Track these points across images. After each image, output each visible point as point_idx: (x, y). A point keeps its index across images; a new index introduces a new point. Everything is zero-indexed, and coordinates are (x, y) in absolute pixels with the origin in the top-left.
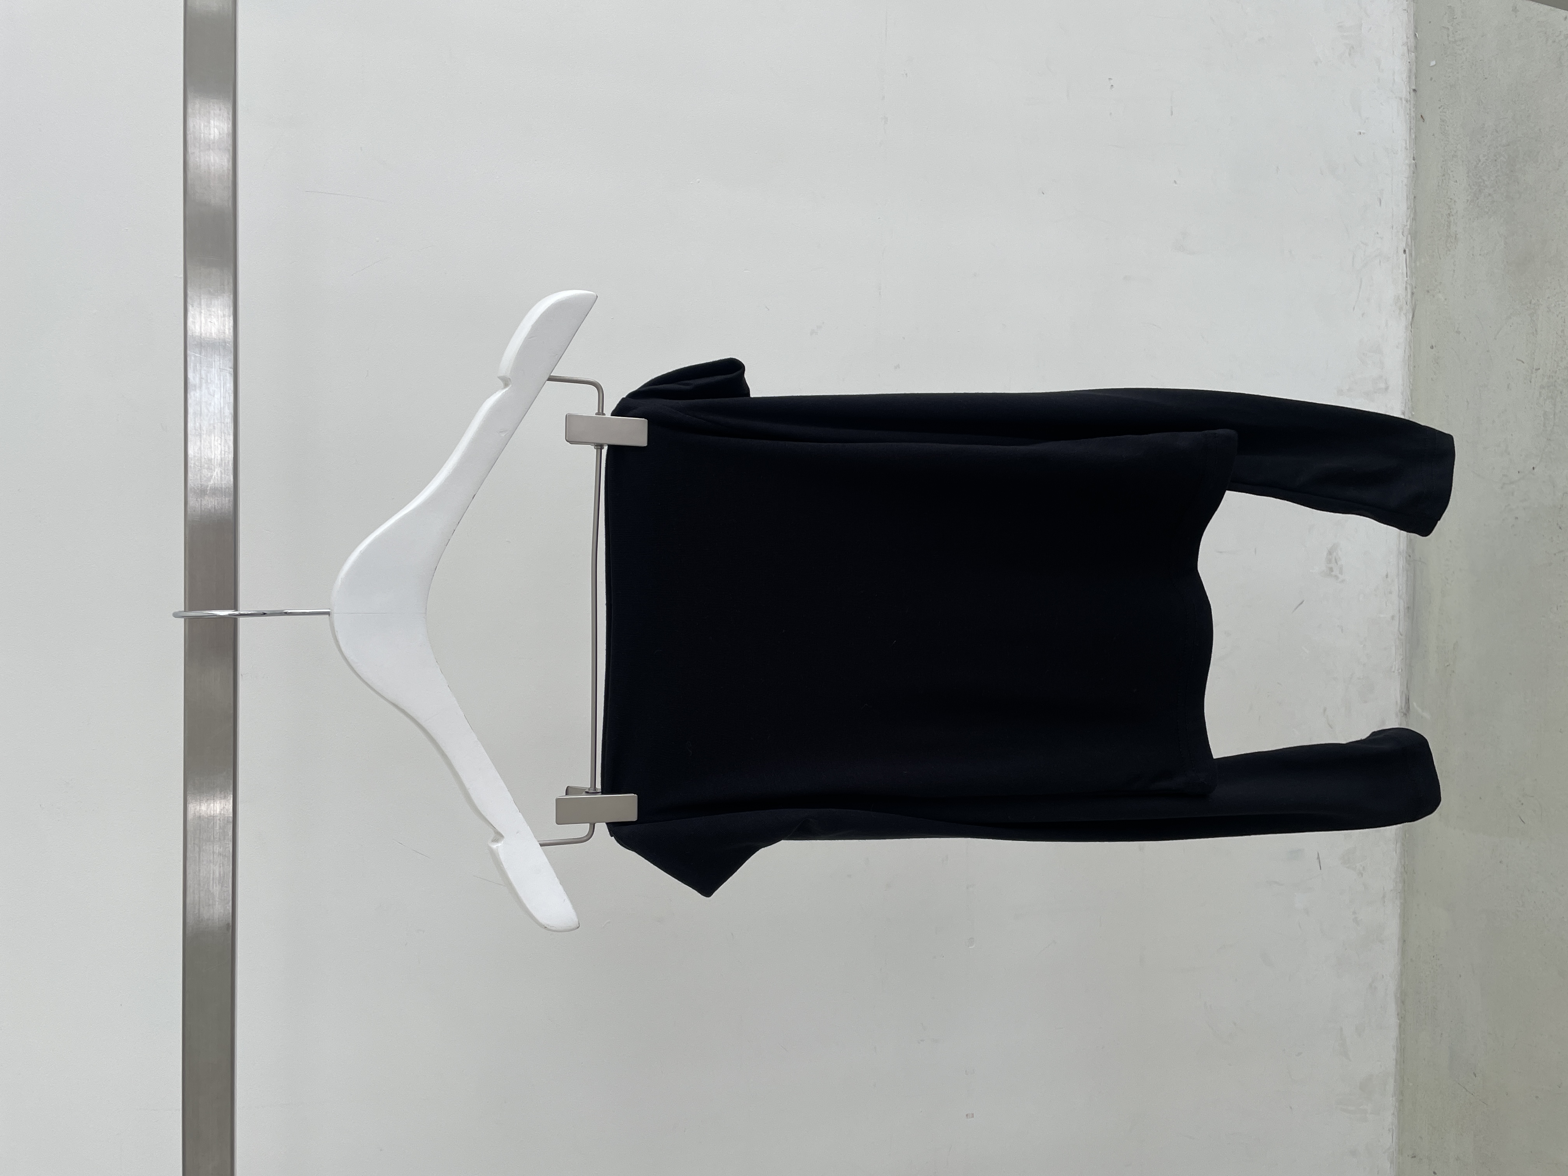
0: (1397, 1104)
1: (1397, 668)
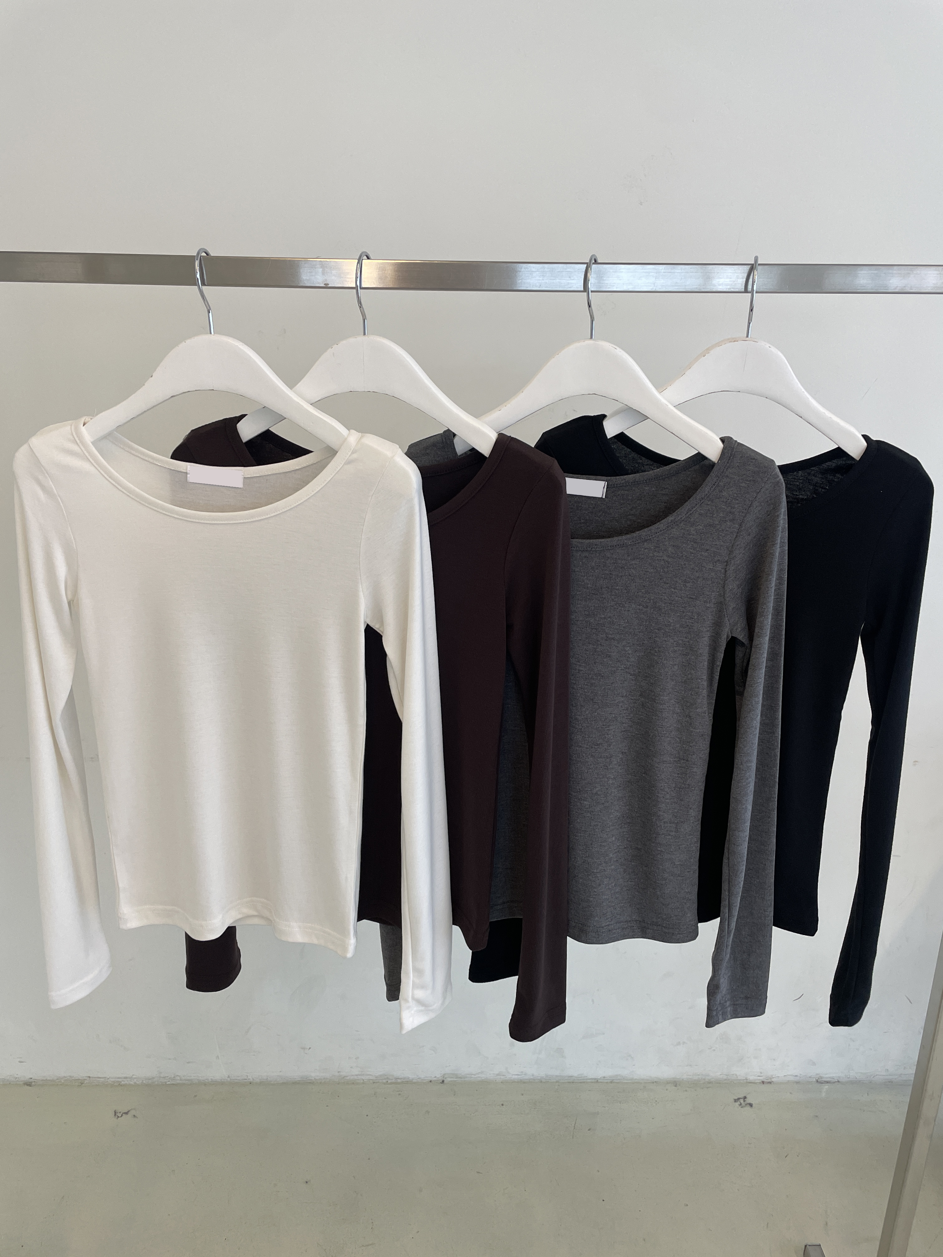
1: (851, 1074)
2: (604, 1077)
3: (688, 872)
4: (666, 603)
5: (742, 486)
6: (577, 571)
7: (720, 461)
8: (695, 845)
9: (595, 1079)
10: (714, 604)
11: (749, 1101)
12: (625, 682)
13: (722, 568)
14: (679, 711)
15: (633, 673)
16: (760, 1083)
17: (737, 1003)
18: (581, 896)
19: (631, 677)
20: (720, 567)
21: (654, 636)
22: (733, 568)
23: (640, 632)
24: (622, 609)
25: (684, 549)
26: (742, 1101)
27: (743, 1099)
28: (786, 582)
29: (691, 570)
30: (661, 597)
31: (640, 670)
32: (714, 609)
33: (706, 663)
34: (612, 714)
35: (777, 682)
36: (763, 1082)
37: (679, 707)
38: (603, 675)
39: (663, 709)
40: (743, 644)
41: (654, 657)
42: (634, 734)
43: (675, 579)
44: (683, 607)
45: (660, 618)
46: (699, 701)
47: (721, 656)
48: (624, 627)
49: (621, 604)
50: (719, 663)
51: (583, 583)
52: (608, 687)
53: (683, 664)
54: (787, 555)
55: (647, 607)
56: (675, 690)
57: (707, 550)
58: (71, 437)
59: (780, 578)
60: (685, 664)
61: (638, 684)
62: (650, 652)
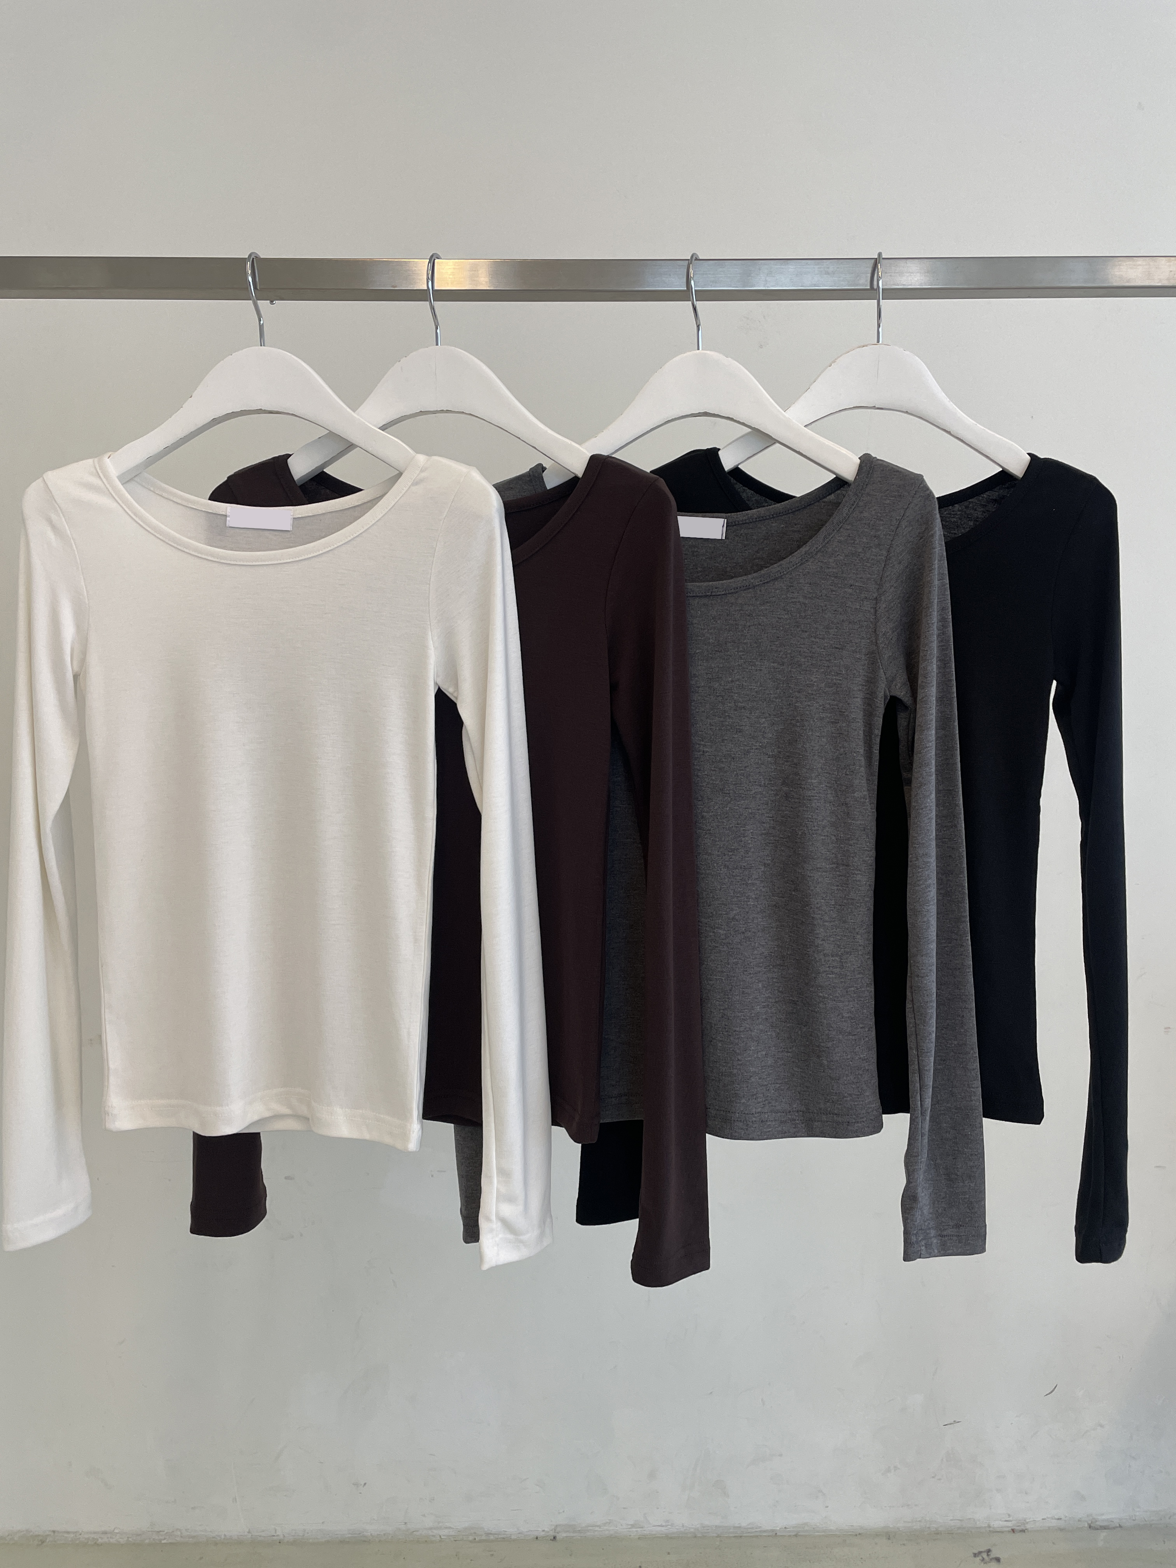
0: (692, 1530)
1: (1137, 1514)
2: (785, 1528)
3: (861, 1028)
4: (806, 657)
5: (885, 504)
6: (695, 624)
7: (857, 477)
8: (868, 989)
9: (773, 1531)
10: (866, 655)
11: (993, 1554)
12: (763, 766)
13: (871, 608)
14: (832, 798)
15: (771, 753)
16: (1009, 1531)
17: (945, 1233)
18: (721, 1068)
19: (769, 759)
20: (868, 606)
21: (794, 702)
22: (884, 606)
23: (776, 698)
24: (753, 668)
25: (823, 586)
26: (985, 1555)
27: (986, 1554)
28: (951, 624)
29: (834, 612)
30: (800, 649)
31: (780, 750)
32: (866, 662)
33: (861, 732)
34: (748, 808)
35: (953, 756)
36: (1013, 1531)
37: (832, 794)
38: (733, 755)
39: (812, 796)
40: (906, 708)
41: (796, 729)
42: (777, 839)
43: (815, 625)
44: (827, 661)
45: (800, 677)
46: (856, 782)
47: (879, 721)
48: (756, 692)
49: (751, 662)
50: (878, 732)
51: (702, 639)
52: (742, 771)
53: (833, 734)
54: (949, 590)
55: (783, 664)
56: (825, 771)
57: (851, 585)
58: (93, 469)
59: (942, 620)
60: (835, 735)
61: (778, 768)
62: (791, 723)
